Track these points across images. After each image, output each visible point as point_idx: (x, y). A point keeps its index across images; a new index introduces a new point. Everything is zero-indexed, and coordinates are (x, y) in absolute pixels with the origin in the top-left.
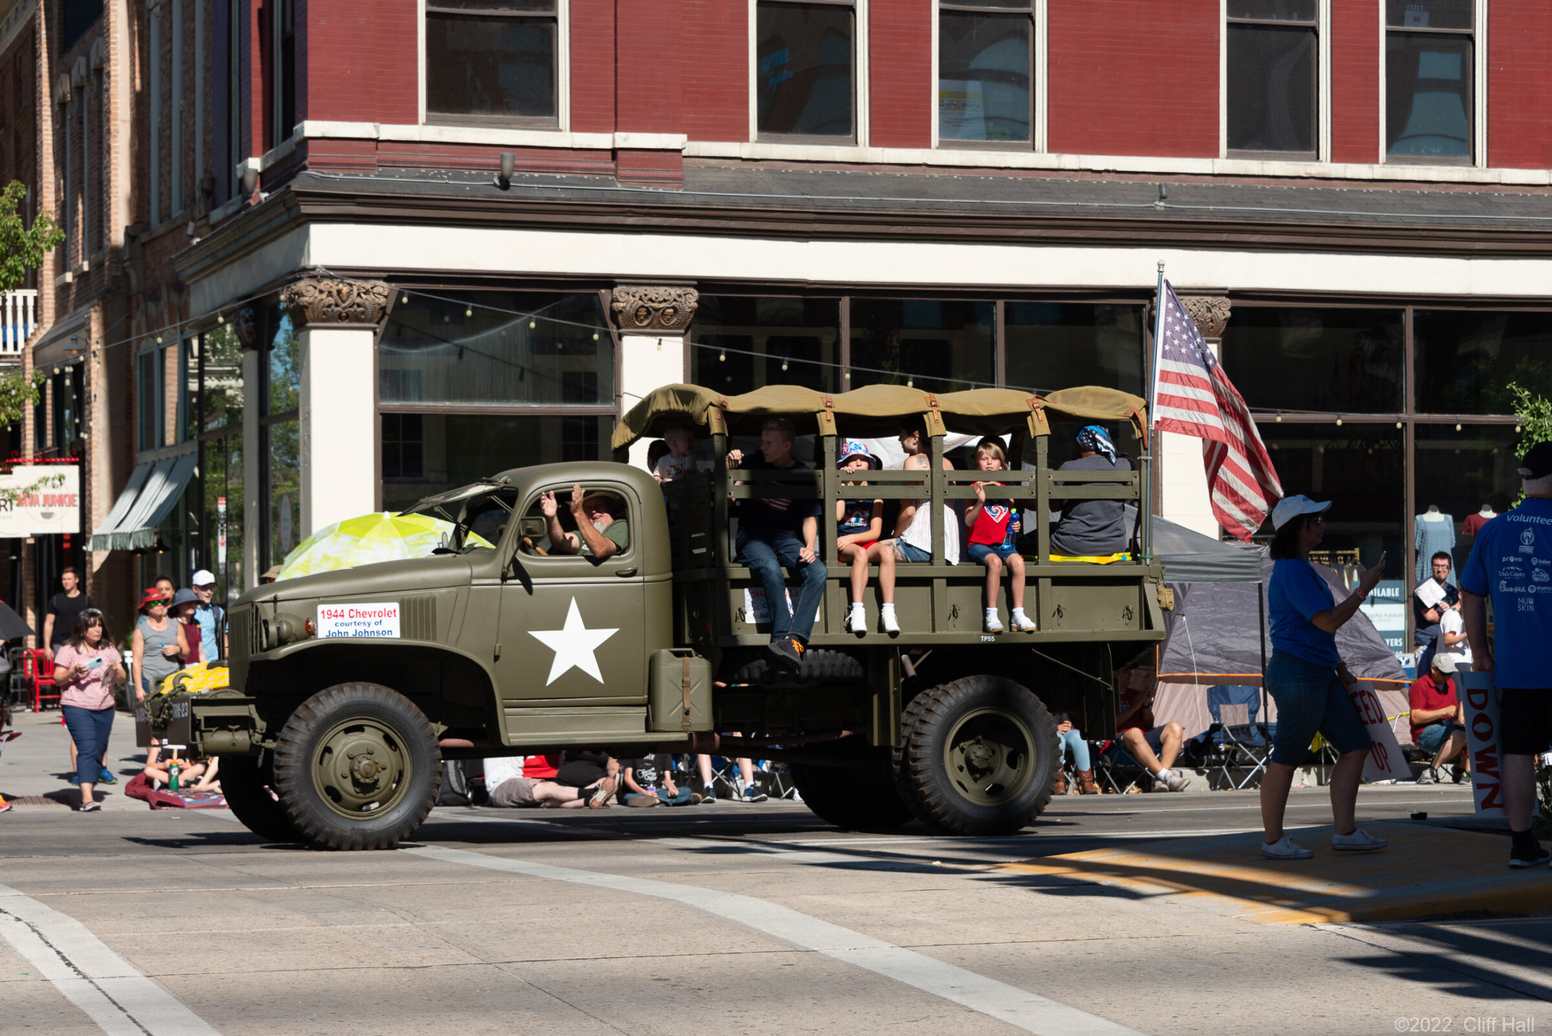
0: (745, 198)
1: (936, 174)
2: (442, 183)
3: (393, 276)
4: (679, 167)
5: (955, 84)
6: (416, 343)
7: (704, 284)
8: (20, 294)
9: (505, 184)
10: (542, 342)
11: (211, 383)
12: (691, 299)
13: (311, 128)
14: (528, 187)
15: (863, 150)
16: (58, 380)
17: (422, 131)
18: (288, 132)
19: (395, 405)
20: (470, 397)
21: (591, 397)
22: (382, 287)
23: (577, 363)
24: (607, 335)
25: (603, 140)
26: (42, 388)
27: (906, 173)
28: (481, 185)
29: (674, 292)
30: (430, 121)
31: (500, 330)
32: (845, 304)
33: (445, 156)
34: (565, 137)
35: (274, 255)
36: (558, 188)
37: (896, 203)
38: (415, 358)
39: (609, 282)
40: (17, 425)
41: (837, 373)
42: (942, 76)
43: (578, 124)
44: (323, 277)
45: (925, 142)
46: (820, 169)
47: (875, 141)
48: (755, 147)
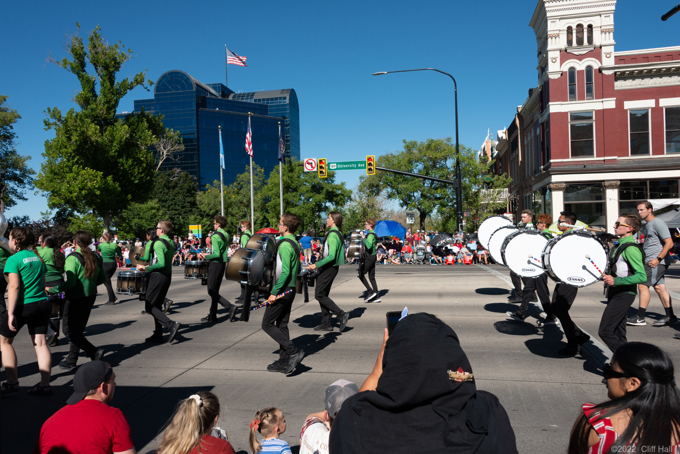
0: (628, 166)
1: (665, 159)
2: (574, 167)
3: (566, 182)
4: (616, 162)
5: (669, 144)
6: (570, 193)
7: (621, 180)
8: (506, 189)
9: (585, 167)
10: (592, 191)
11: (536, 200)
12: (619, 183)
13: (552, 161)
14: (588, 167)
15: (651, 156)
16: (512, 201)
17: (570, 160)
18: (548, 162)
19: (567, 202)
20: (579, 200)
21: (601, 199)
22: (564, 184)
23: (598, 194)
24: (603, 189)
25: (602, 158)
26: (510, 202)
27: (660, 159)
28: (581, 167)
29: (616, 182)
30: (571, 158)
31: (585, 190)
32: (648, 182)
33: (574, 163)
34: (595, 158)
35: (546, 181)
36: (595, 167)
37: (658, 164)
38: (570, 195)
39: (604, 181)
40: (506, 208)
41: (647, 193)
42: (667, 142)
43: (597, 157)
44: (554, 184)
45: (663, 154)
46: (643, 160)
47: (653, 154)
48: (630, 157)
